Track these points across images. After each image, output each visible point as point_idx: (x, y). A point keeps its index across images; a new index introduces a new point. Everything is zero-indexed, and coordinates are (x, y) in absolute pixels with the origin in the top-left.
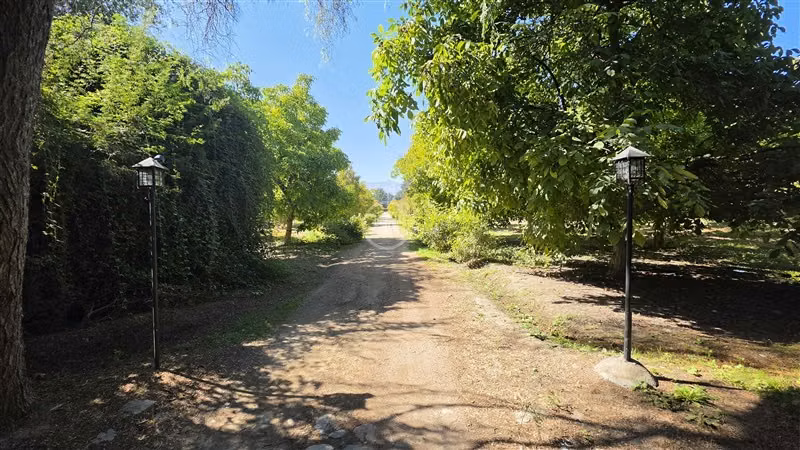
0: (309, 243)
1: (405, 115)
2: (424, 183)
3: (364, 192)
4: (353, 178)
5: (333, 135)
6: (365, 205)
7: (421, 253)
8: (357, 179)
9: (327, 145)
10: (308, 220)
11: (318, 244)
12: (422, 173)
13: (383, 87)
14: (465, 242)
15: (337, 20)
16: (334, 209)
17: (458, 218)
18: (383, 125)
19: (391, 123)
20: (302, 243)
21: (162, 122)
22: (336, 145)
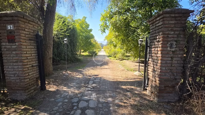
0: (85, 55)
1: (107, 29)
2: (111, 42)
3: (97, 44)
4: (95, 40)
5: (91, 30)
6: (97, 47)
7: (110, 58)
8: (96, 40)
9: (89, 33)
10: (85, 50)
11: (87, 56)
12: (111, 40)
13: (103, 24)
14: (119, 55)
15: (93, 7)
16: (90, 48)
17: (118, 50)
18: (102, 31)
19: (104, 31)
20: (83, 55)
21: (62, 31)
22: (91, 33)
